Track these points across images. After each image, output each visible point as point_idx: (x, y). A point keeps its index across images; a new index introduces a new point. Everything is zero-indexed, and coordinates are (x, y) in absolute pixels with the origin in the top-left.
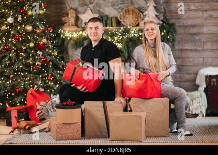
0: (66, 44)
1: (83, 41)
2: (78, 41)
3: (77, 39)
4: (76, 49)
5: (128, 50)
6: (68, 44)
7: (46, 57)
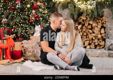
0: (56, 6)
1: (67, 4)
2: (64, 4)
3: (64, 3)
4: (63, 9)
5: (97, 11)
6: (58, 6)
7: (38, 14)
